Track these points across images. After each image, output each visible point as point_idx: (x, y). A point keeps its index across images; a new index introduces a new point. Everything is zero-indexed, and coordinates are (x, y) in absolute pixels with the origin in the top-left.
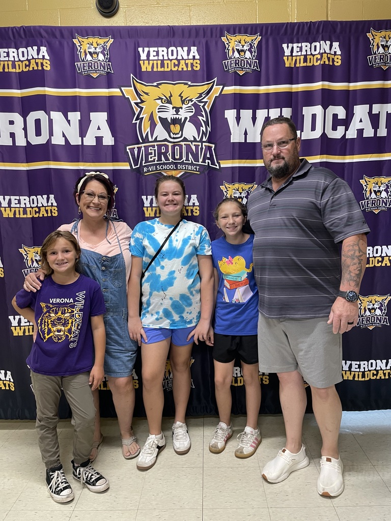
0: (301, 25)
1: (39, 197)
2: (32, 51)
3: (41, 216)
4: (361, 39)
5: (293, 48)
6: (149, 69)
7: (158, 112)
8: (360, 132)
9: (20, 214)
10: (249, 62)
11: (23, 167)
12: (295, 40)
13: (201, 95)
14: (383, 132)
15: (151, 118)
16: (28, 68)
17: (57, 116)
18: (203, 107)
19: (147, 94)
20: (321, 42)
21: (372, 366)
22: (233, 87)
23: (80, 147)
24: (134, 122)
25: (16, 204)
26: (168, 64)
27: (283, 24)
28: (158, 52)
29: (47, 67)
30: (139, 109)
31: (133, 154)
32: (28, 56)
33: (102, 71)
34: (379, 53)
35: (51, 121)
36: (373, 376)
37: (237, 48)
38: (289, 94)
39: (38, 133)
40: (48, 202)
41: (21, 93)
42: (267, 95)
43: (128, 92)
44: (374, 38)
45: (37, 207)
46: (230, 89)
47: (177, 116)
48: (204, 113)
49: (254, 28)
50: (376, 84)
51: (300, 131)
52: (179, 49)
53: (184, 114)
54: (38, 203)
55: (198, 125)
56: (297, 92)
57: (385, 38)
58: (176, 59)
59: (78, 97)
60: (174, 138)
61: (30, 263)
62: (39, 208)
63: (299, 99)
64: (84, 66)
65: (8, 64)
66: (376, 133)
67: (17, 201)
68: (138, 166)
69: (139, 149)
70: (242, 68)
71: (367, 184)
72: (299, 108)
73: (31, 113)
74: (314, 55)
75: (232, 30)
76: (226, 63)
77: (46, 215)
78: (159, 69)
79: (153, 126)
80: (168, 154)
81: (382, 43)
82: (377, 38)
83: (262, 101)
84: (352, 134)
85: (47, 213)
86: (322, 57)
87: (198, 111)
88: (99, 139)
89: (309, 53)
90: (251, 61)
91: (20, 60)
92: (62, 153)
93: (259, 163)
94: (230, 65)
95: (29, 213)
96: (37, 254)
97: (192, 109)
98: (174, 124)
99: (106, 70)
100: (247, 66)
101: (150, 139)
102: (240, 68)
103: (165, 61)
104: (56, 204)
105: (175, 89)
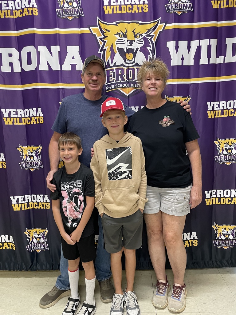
6: (110, 12)
7: (117, 44)
10: (185, 5)
11: (19, 88)
13: (149, 31)
15: (112, 49)
16: (22, 14)
17: (43, 49)
18: (151, 39)
19: (108, 31)
22: (173, 24)
23: (60, 72)
25: (14, 115)
26: (124, 8)
29: (35, 13)
30: (103, 43)
32: (22, 6)
33: (76, 15)
35: (38, 53)
38: (215, 29)
39: (29, 62)
40: (36, 113)
41: (17, 34)
42: (199, 29)
43: (95, 30)
45: (29, 117)
46: (171, 26)
47: (131, 47)
48: (151, 45)
51: (223, 57)
53: (136, 45)
54: (30, 114)
55: (146, 53)
56: (221, 27)
58: (131, 4)
59: (58, 35)
60: (128, 64)
61: (25, 158)
62: (31, 118)
63: (223, 32)
64: (62, 12)
65: (8, 12)
67: (15, 113)
70: (180, 10)
72: (223, 39)
73: (25, 48)
76: (168, 6)
77: (35, 123)
78: (118, 12)
79: (113, 54)
80: (124, 76)
83: (195, 34)
85: (36, 121)
87: (147, 43)
88: (73, 66)
90: (186, 4)
91: (16, 9)
92: (46, 77)
93: (192, 81)
94: (171, 7)
95: (23, 121)
96: (30, 151)
97: (142, 42)
98: (129, 53)
99: (79, 14)
100: (183, 8)
101: (111, 65)
102: (179, 9)
103: (122, 6)
104: (42, 115)
105: (129, 27)
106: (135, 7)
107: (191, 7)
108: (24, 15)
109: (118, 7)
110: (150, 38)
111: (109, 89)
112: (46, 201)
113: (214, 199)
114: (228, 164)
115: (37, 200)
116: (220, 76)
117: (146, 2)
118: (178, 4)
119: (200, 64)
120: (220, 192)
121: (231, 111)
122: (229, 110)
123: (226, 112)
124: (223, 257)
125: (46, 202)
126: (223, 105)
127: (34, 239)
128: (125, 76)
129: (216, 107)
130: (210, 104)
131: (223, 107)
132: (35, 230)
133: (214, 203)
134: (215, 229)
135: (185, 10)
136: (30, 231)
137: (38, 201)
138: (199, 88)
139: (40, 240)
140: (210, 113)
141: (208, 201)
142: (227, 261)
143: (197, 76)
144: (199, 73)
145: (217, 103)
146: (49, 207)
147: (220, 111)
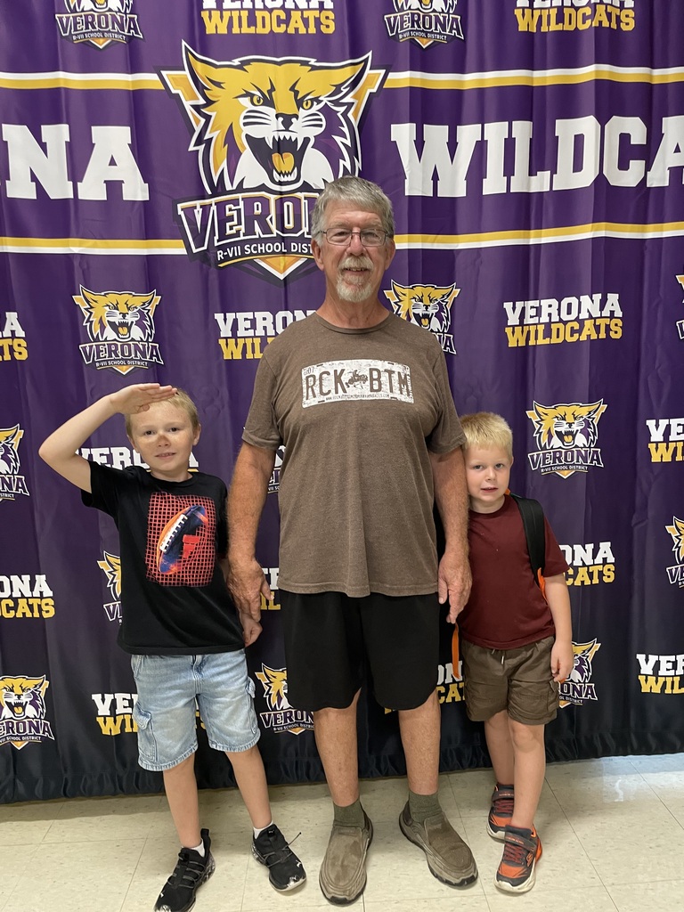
6: (223, 30)
7: (245, 124)
8: (676, 173)
10: (442, 19)
13: (338, 89)
15: (230, 138)
17: (16, 134)
18: (345, 114)
19: (218, 84)
22: (408, 74)
23: (72, 204)
24: (192, 148)
26: (263, 18)
30: (203, 121)
31: (192, 222)
33: (118, 33)
35: (4, 147)
38: (527, 92)
40: (2, 329)
42: (481, 92)
43: (177, 81)
46: (403, 78)
48: (346, 130)
51: (549, 172)
53: (303, 130)
55: (333, 156)
56: (543, 88)
58: (283, 8)
59: (63, 93)
60: (280, 183)
63: (548, 101)
64: (76, 23)
68: (205, 248)
69: (206, 208)
70: (426, 33)
72: (548, 122)
74: (577, 9)
76: (392, 20)
78: (245, 30)
79: (234, 156)
80: (268, 219)
83: (469, 106)
84: (659, 177)
86: (595, 11)
88: (114, 187)
90: (444, 18)
92: (30, 219)
93: (463, 242)
94: (400, 23)
97: (321, 120)
98: (281, 151)
99: (126, 31)
100: (436, 29)
101: (228, 187)
102: (423, 31)
103: (257, 12)
104: (22, 334)
105: (280, 74)
106: (296, 15)
107: (457, 26)
109: (245, 14)
110: (345, 108)
111: (227, 258)
112: (41, 593)
114: (565, 474)
115: (12, 591)
116: (539, 227)
117: (329, 4)
118: (422, 14)
119: (484, 193)
121: (572, 328)
122: (565, 323)
123: (558, 329)
125: (42, 597)
126: (550, 310)
127: (6, 708)
128: (271, 219)
129: (531, 317)
130: (514, 308)
131: (550, 315)
132: (9, 681)
137: (16, 594)
140: (513, 332)
142: (568, 744)
143: (477, 228)
144: (480, 218)
145: (531, 303)
146: (52, 613)
147: (541, 328)
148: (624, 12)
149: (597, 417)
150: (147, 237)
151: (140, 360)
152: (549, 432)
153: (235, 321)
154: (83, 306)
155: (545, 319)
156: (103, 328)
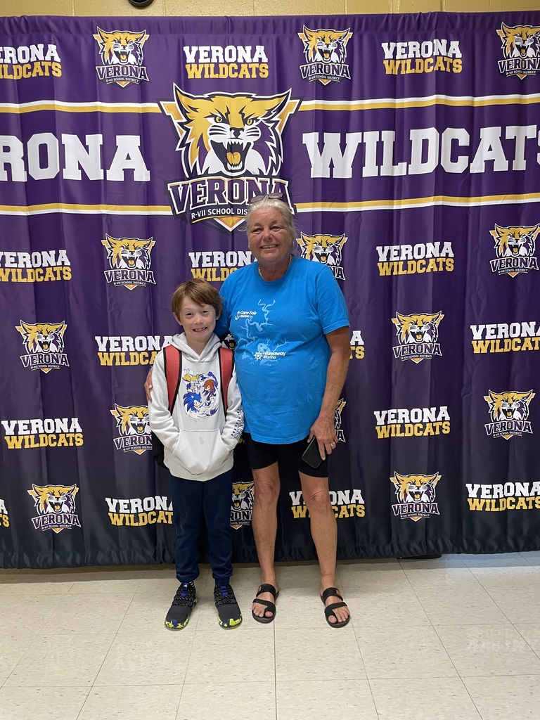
0: (407, 18)
1: (44, 253)
2: (37, 51)
3: (47, 279)
4: (489, 37)
5: (396, 48)
6: (199, 76)
7: (211, 134)
8: (490, 164)
9: (17, 278)
10: (337, 67)
11: (22, 211)
12: (399, 38)
13: (269, 112)
14: (520, 164)
15: (201, 143)
16: (30, 73)
17: (70, 140)
18: (273, 128)
19: (194, 109)
20: (435, 40)
21: (509, 491)
22: (314, 102)
23: (102, 182)
24: (177, 149)
25: (12, 263)
26: (224, 68)
27: (382, 16)
28: (210, 53)
29: (57, 72)
30: (185, 132)
31: (176, 195)
32: (30, 57)
33: (134, 78)
34: (513, 57)
35: (62, 148)
36: (511, 506)
37: (320, 47)
38: (392, 112)
39: (44, 163)
40: (56, 261)
41: (20, 109)
42: (361, 112)
43: (170, 108)
44: (507, 37)
45: (41, 267)
46: (310, 105)
47: (237, 141)
48: (273, 138)
49: (343, 21)
50: (510, 99)
51: (406, 163)
52: (240, 48)
53: (246, 138)
54: (42, 262)
55: (265, 154)
56: (402, 109)
57: (521, 36)
58: (236, 62)
59: (99, 115)
60: (232, 171)
61: (31, 347)
62: (44, 269)
63: (405, 119)
64: (108, 72)
65: (3, 69)
66: (510, 165)
67: (13, 260)
68: (184, 211)
69: (185, 187)
70: (327, 76)
71: (500, 237)
72: (405, 131)
73: (34, 136)
74: (424, 59)
75: (312, 23)
76: (305, 68)
77: (53, 279)
78: (213, 76)
79: (203, 154)
80: (223, 193)
81: (518, 43)
82: (510, 37)
83: (354, 121)
84: (478, 167)
85: (56, 276)
86: (436, 60)
87: (266, 135)
88: (129, 173)
89: (418, 55)
90: (338, 66)
91: (19, 63)
92: (77, 192)
93: (350, 207)
94: (309, 71)
95: (29, 275)
96: (42, 333)
97: (258, 132)
98: (233, 151)
99: (139, 77)
100: (333, 73)
101: (199, 173)
102: (324, 75)
103: (220, 65)
104: (69, 264)
105: (234, 104)
106: (244, 67)
107: (347, 71)
108: (34, 75)
109: (212, 66)
110: (271, 125)
111: (197, 217)
112: (75, 430)
113: (393, 426)
114: (417, 361)
115: (55, 429)
116: (400, 198)
117: (265, 60)
118: (324, 64)
119: (363, 176)
120: (404, 413)
121: (421, 264)
122: (417, 260)
123: (412, 264)
124: (412, 536)
125: (75, 433)
126: (407, 252)
127: (49, 506)
128: (225, 193)
129: (395, 256)
130: (383, 250)
131: (407, 255)
132: (52, 488)
133: (393, 435)
134: (396, 483)
135: (335, 76)
136: (41, 490)
137: (58, 431)
138: (361, 221)
139: (61, 508)
140: (383, 266)
141: (381, 429)
142: (420, 545)
143: (358, 198)
144: (361, 192)
145: (395, 247)
146: (81, 443)
147: (401, 264)
148: (455, 61)
149: (438, 322)
150: (148, 204)
151: (141, 281)
152: (407, 332)
153: (201, 257)
154: (107, 247)
155: (403, 258)
156: (119, 261)
